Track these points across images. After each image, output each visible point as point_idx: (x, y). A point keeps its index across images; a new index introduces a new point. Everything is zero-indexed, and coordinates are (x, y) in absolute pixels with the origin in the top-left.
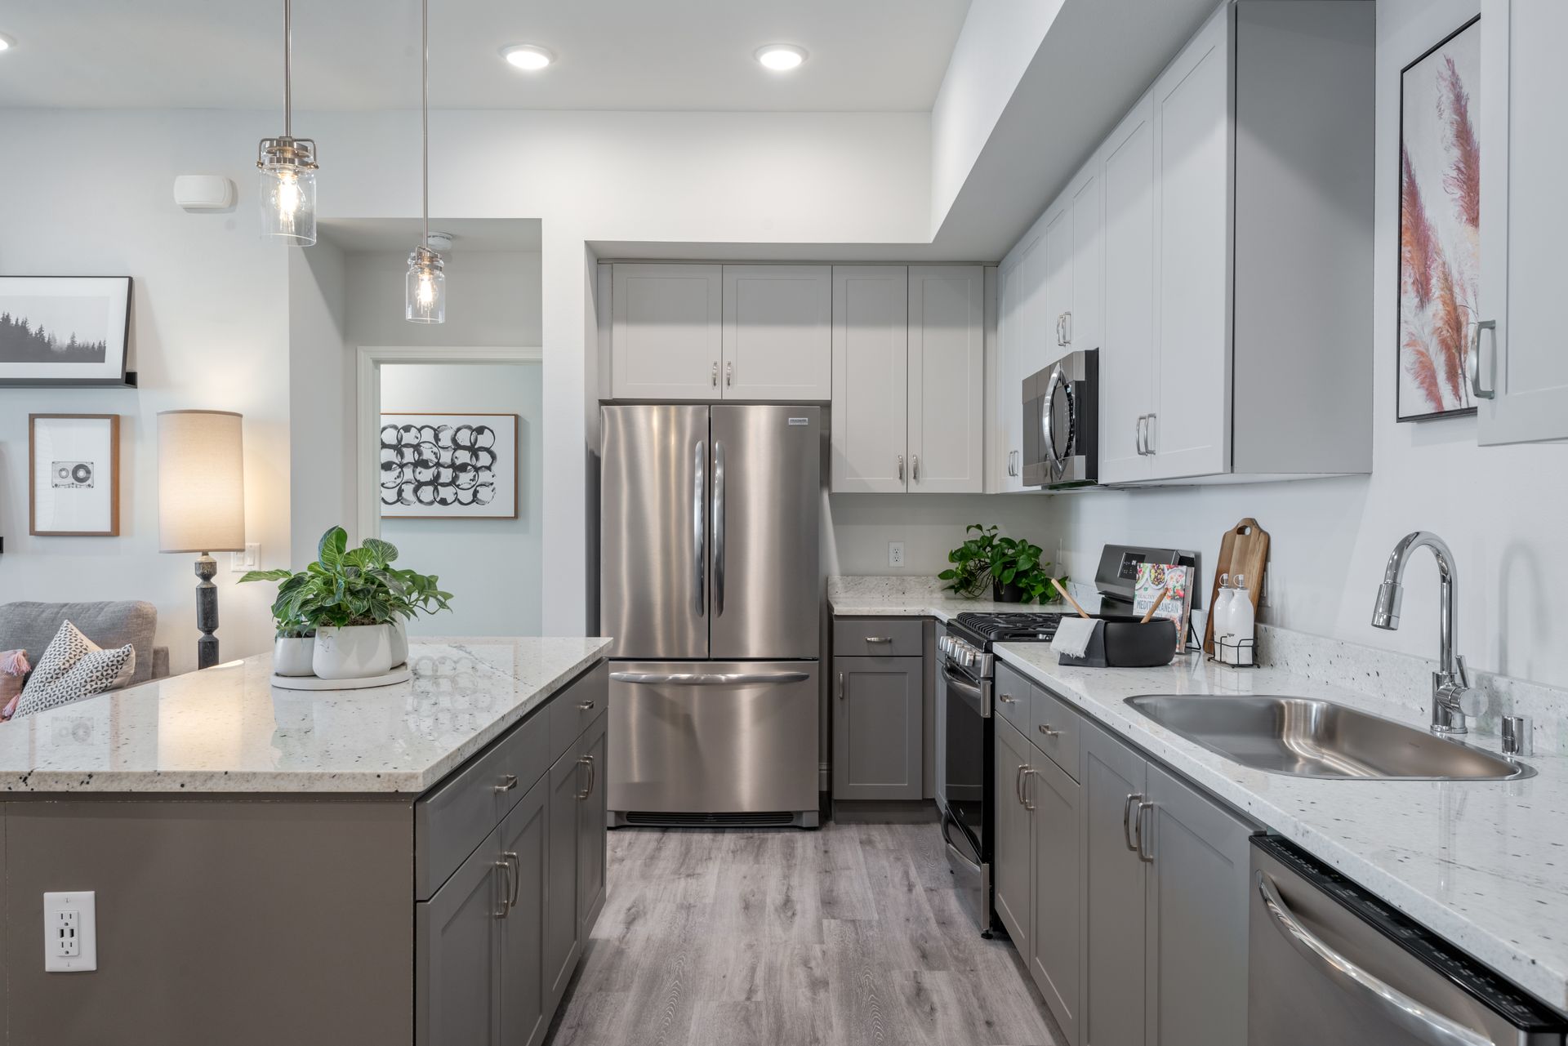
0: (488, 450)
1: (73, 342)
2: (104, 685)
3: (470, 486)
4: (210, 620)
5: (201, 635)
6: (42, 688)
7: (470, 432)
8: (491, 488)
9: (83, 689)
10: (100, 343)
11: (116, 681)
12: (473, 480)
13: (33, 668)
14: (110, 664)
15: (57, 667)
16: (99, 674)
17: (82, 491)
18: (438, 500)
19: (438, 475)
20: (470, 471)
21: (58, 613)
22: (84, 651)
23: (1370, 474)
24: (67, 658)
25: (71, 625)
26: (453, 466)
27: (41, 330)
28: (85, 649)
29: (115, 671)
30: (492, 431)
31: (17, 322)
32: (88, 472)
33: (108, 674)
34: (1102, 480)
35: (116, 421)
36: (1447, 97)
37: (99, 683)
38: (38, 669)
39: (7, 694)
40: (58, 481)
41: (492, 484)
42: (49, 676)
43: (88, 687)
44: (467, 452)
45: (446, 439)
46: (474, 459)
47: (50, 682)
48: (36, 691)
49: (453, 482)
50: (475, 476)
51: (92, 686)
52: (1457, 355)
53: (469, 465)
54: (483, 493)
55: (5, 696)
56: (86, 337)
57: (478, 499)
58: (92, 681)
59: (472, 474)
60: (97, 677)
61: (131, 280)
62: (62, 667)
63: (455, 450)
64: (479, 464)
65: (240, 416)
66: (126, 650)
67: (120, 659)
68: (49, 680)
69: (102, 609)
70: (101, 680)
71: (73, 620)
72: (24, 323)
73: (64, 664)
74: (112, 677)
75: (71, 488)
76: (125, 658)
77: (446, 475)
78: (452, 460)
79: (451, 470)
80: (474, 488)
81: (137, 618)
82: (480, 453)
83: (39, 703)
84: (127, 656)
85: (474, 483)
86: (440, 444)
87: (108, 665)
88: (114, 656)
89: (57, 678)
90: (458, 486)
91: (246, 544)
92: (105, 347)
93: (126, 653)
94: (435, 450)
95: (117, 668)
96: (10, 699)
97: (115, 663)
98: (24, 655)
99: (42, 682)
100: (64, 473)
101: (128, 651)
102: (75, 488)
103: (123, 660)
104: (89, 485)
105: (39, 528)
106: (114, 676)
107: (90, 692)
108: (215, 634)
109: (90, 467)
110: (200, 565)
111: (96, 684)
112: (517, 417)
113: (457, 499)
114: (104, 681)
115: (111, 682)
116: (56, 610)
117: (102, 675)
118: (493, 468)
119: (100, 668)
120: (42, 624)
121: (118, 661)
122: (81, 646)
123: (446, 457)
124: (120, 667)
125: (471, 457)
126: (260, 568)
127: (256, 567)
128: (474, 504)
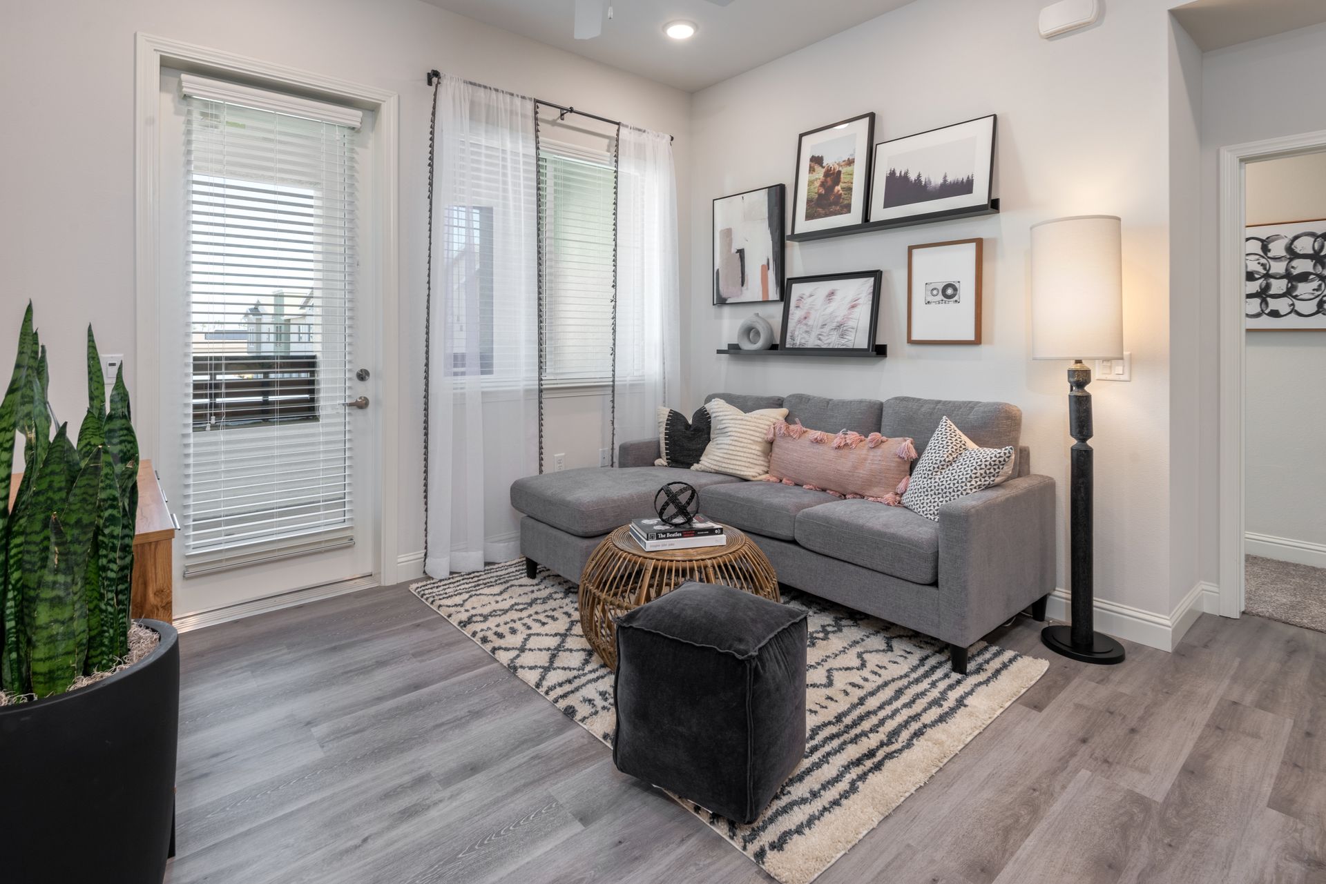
1: (945, 181)
2: (988, 482)
3: (1312, 297)
4: (1085, 428)
5: (1074, 442)
6: (930, 476)
7: (1313, 239)
9: (969, 484)
10: (968, 178)
11: (998, 480)
12: (1317, 290)
13: (920, 454)
14: (993, 463)
15: (942, 459)
16: (982, 471)
17: (951, 305)
18: (1267, 312)
19: (1268, 286)
20: (1312, 280)
21: (935, 409)
22: (963, 447)
24: (950, 452)
25: (949, 422)
26: (1288, 275)
27: (919, 176)
28: (964, 445)
29: (997, 470)
31: (900, 174)
32: (955, 289)
33: (990, 473)
35: (979, 242)
37: (983, 480)
38: (926, 456)
39: (900, 474)
40: (930, 298)
42: (936, 466)
43: (973, 482)
44: (1309, 261)
45: (1277, 249)
47: (937, 472)
48: (925, 478)
49: (1289, 293)
51: (976, 482)
53: (1311, 274)
55: (897, 476)
56: (956, 174)
58: (976, 477)
59: (1315, 284)
60: (981, 474)
61: (995, 116)
62: (947, 460)
63: (1291, 260)
65: (1119, 219)
66: (1007, 451)
67: (1001, 459)
68: (936, 470)
69: (972, 408)
70: (984, 477)
71: (949, 416)
72: (906, 173)
73: (948, 457)
74: (994, 476)
75: (941, 305)
76: (1007, 459)
77: (1278, 286)
78: (1287, 270)
79: (1285, 281)
80: (1320, 297)
81: (1007, 420)
83: (929, 489)
84: (1008, 457)
85: (1319, 293)
86: (1270, 255)
87: (990, 464)
88: (995, 456)
89: (943, 469)
90: (1295, 297)
91: (1124, 353)
92: (972, 180)
93: (1008, 455)
94: (1263, 261)
95: (999, 468)
96: (902, 479)
97: (997, 463)
98: (912, 443)
99: (930, 470)
100: (935, 292)
101: (1009, 452)
102: (943, 304)
103: (1004, 461)
104: (956, 301)
105: (915, 337)
106: (996, 475)
107: (975, 488)
108: (1089, 442)
109: (957, 285)
110: (1071, 373)
111: (980, 480)
113: (1294, 311)
114: (987, 478)
115: (993, 481)
116: (932, 406)
117: (985, 473)
119: (983, 466)
120: (922, 416)
121: (1000, 462)
122: (961, 441)
123: (1278, 268)
124: (1001, 467)
125: (1315, 266)
126: (1130, 378)
127: (1126, 377)
128: (1320, 314)
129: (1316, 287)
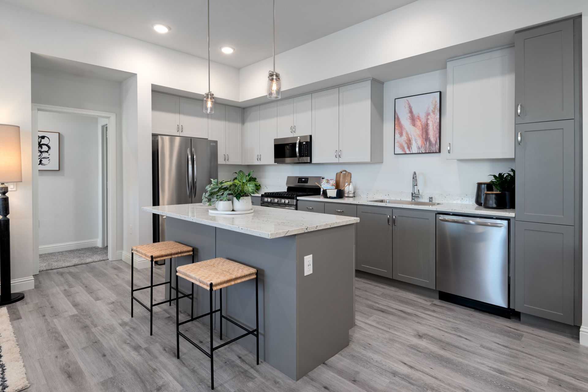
0: (47, 145)
4: (7, 211)
8: (48, 159)
12: (39, 156)
23: (383, 162)
30: (48, 138)
34: (313, 162)
36: (407, 106)
41: (48, 158)
46: (40, 148)
50: (40, 155)
52: (410, 145)
54: (44, 161)
57: (42, 163)
64: (42, 150)
65: (19, 127)
80: (40, 159)
82: (43, 146)
85: (40, 157)
108: (8, 216)
112: (59, 133)
118: (49, 152)
126: (16, 189)
127: (15, 189)
128: (40, 165)
129: (39, 155)
